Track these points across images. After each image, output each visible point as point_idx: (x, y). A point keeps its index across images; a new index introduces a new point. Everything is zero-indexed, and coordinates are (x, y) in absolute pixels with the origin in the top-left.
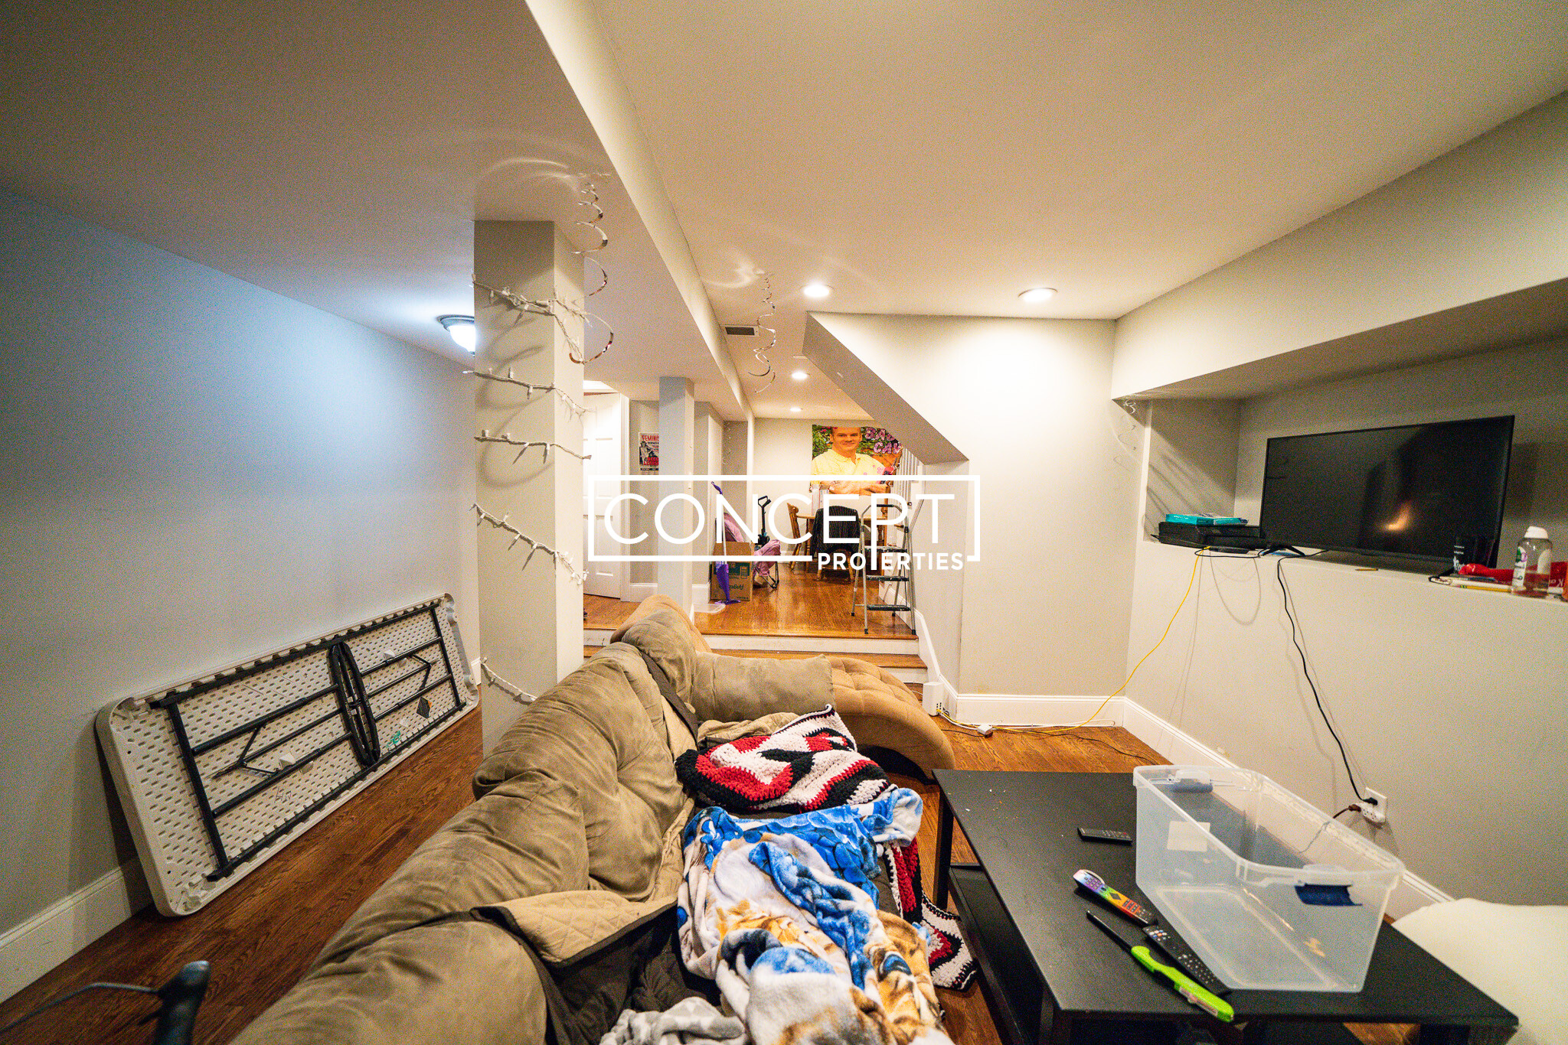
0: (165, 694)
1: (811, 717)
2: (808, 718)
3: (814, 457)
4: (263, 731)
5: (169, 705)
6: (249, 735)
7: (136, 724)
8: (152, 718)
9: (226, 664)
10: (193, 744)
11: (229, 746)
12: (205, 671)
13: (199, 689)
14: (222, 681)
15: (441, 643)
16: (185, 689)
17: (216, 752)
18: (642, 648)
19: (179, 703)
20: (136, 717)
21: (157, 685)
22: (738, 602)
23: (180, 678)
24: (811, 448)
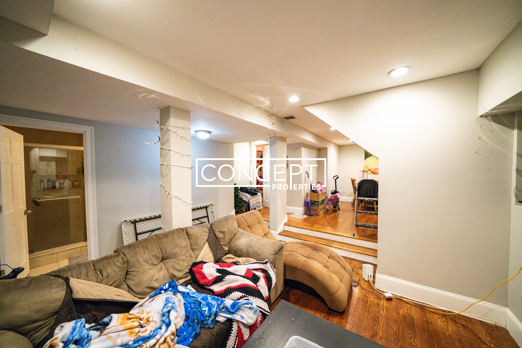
0: (134, 220)
1: (259, 263)
2: (257, 263)
3: (365, 159)
4: (154, 232)
5: (134, 222)
6: (151, 232)
7: (128, 226)
8: (131, 225)
9: (148, 216)
10: (138, 232)
11: (146, 234)
12: (143, 217)
13: (141, 220)
14: (146, 219)
15: (207, 217)
16: (138, 220)
17: (143, 235)
18: (212, 226)
19: (137, 222)
20: (128, 224)
21: (132, 218)
22: (314, 215)
23: (137, 217)
24: (364, 155)
